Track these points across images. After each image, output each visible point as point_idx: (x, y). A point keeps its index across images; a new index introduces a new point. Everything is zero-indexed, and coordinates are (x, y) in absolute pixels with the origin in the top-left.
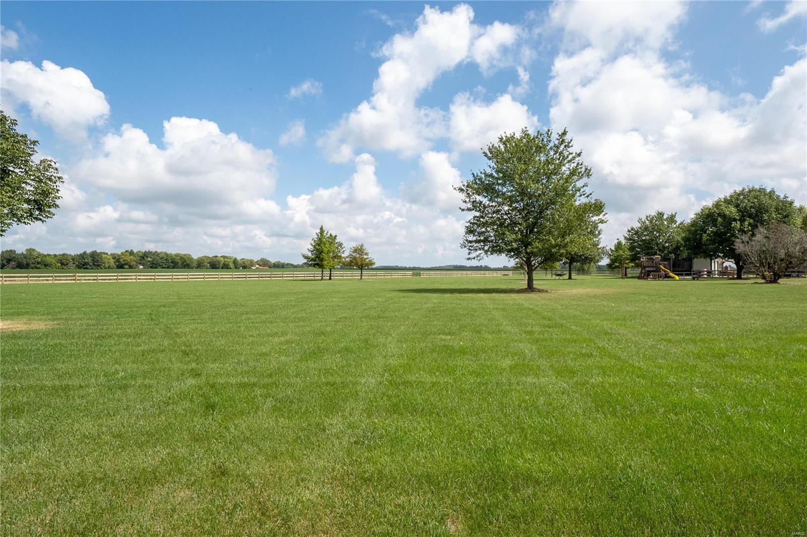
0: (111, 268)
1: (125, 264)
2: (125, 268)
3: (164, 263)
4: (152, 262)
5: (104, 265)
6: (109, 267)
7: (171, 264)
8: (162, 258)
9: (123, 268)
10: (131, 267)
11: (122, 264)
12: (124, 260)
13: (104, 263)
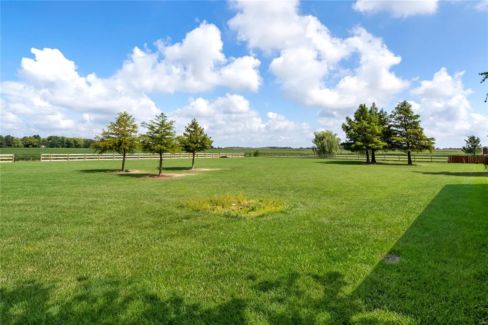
0: (20, 147)
1: (30, 144)
2: (30, 147)
3: (59, 144)
4: (51, 143)
5: (14, 145)
6: (18, 146)
7: (65, 144)
8: (59, 141)
9: (29, 147)
10: (34, 146)
11: (28, 144)
12: (30, 142)
13: (14, 143)
